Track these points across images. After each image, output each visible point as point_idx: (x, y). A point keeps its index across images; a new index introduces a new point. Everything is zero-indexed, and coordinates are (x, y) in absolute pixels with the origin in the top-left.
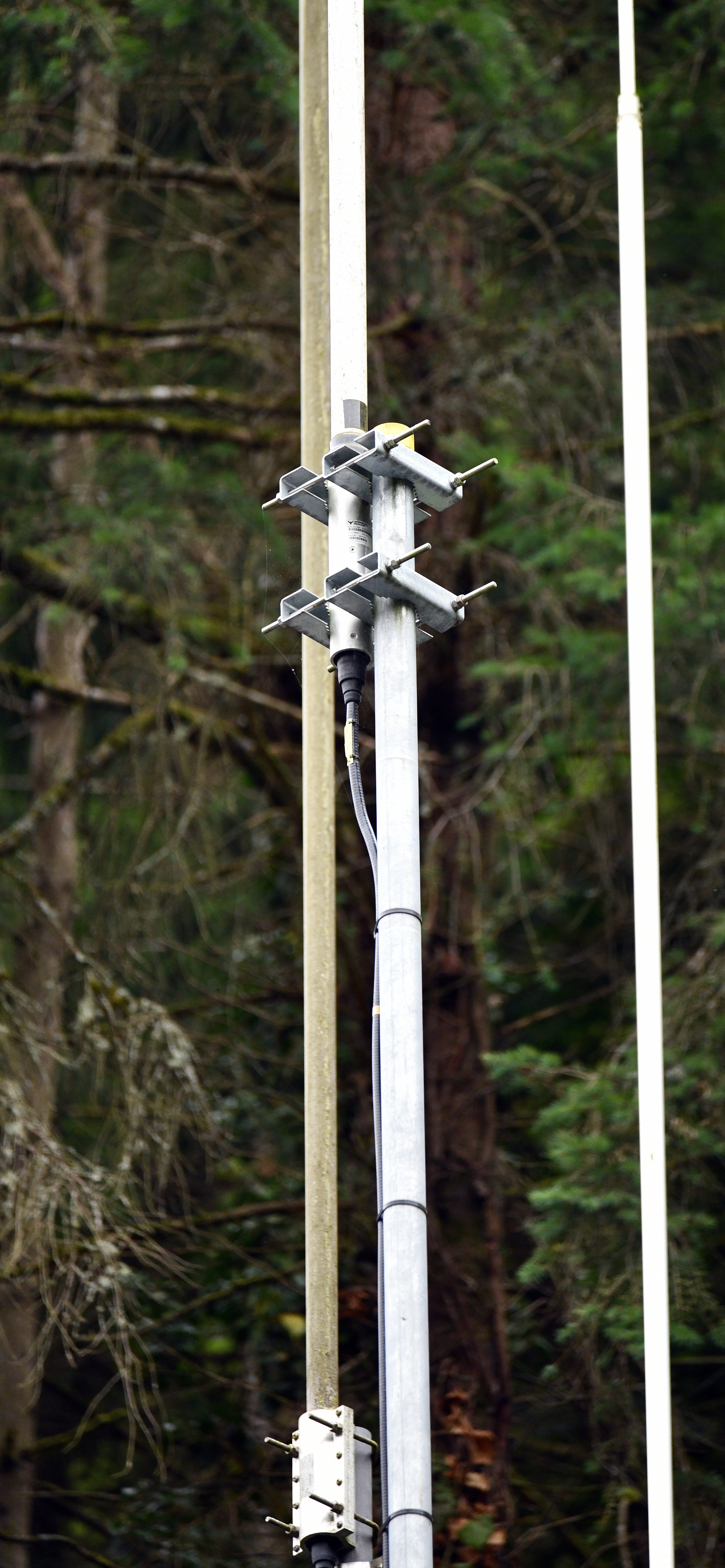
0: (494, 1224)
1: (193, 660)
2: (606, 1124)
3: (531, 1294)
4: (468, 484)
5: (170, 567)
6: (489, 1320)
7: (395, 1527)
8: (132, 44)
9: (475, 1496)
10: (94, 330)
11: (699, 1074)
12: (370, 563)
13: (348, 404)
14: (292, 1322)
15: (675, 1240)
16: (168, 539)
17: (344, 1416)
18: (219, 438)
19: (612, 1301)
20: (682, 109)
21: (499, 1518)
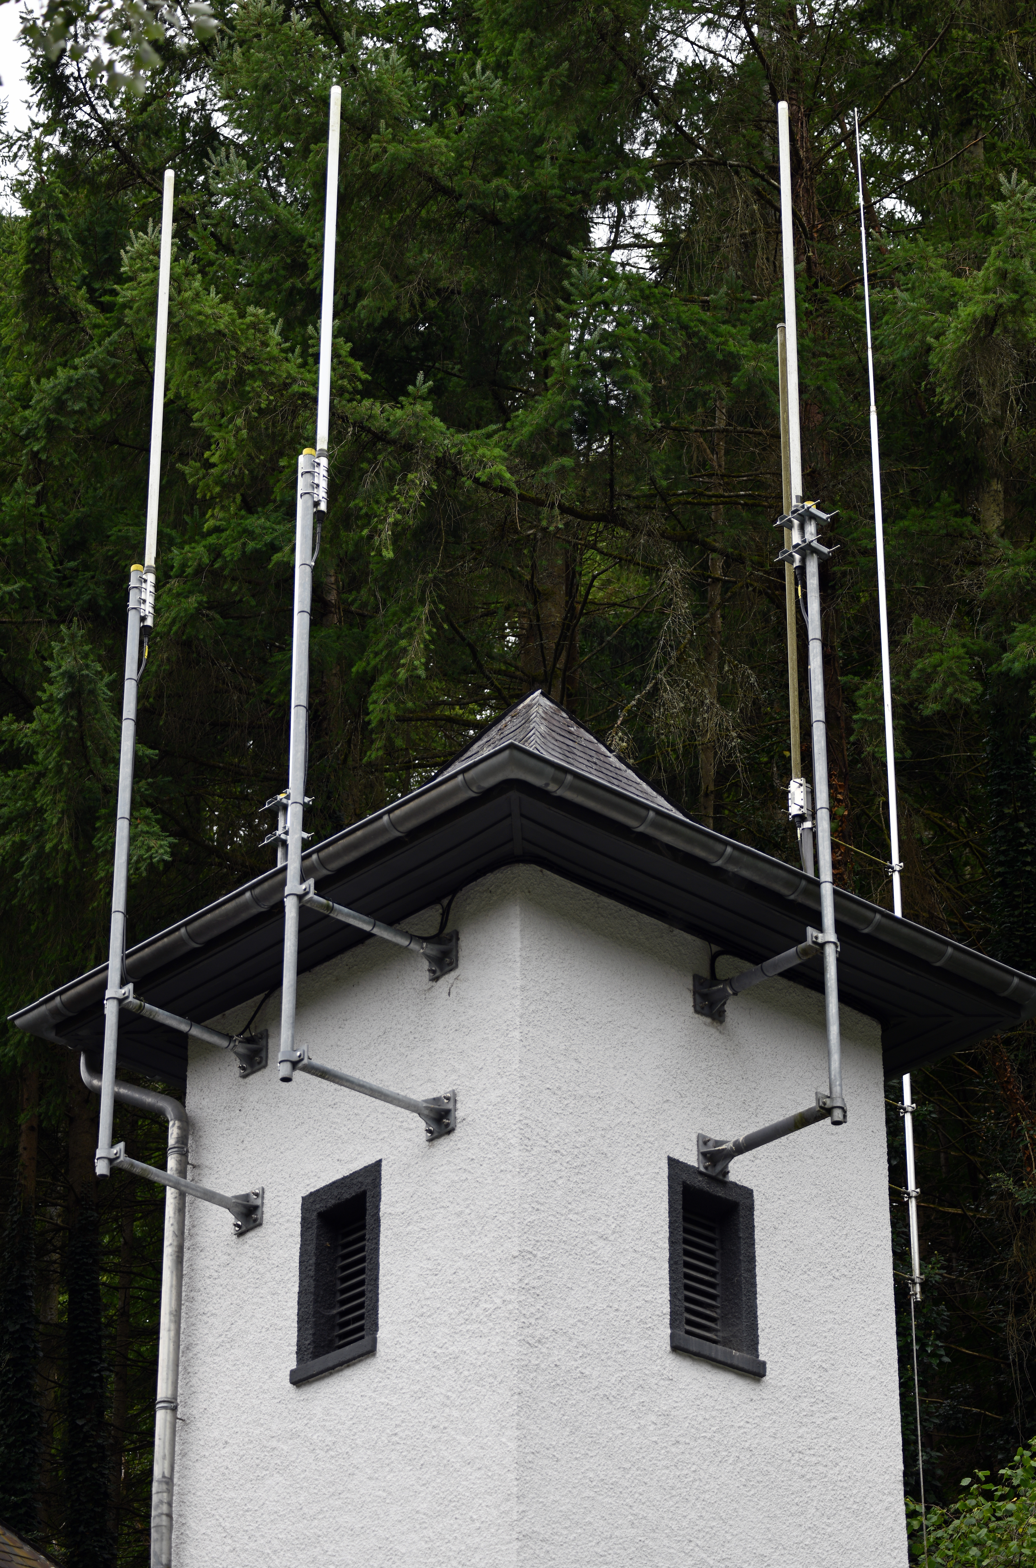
0: (843, 724)
1: (754, 568)
2: (874, 696)
3: (853, 744)
4: (831, 518)
5: (746, 542)
6: (842, 751)
7: (819, 813)
8: (731, 395)
9: (839, 801)
10: (723, 476)
11: (899, 681)
12: (804, 541)
13: (797, 497)
14: (787, 753)
15: (894, 728)
16: (746, 534)
17: (802, 781)
18: (759, 505)
19: (876, 746)
20: (887, 408)
21: (846, 807)
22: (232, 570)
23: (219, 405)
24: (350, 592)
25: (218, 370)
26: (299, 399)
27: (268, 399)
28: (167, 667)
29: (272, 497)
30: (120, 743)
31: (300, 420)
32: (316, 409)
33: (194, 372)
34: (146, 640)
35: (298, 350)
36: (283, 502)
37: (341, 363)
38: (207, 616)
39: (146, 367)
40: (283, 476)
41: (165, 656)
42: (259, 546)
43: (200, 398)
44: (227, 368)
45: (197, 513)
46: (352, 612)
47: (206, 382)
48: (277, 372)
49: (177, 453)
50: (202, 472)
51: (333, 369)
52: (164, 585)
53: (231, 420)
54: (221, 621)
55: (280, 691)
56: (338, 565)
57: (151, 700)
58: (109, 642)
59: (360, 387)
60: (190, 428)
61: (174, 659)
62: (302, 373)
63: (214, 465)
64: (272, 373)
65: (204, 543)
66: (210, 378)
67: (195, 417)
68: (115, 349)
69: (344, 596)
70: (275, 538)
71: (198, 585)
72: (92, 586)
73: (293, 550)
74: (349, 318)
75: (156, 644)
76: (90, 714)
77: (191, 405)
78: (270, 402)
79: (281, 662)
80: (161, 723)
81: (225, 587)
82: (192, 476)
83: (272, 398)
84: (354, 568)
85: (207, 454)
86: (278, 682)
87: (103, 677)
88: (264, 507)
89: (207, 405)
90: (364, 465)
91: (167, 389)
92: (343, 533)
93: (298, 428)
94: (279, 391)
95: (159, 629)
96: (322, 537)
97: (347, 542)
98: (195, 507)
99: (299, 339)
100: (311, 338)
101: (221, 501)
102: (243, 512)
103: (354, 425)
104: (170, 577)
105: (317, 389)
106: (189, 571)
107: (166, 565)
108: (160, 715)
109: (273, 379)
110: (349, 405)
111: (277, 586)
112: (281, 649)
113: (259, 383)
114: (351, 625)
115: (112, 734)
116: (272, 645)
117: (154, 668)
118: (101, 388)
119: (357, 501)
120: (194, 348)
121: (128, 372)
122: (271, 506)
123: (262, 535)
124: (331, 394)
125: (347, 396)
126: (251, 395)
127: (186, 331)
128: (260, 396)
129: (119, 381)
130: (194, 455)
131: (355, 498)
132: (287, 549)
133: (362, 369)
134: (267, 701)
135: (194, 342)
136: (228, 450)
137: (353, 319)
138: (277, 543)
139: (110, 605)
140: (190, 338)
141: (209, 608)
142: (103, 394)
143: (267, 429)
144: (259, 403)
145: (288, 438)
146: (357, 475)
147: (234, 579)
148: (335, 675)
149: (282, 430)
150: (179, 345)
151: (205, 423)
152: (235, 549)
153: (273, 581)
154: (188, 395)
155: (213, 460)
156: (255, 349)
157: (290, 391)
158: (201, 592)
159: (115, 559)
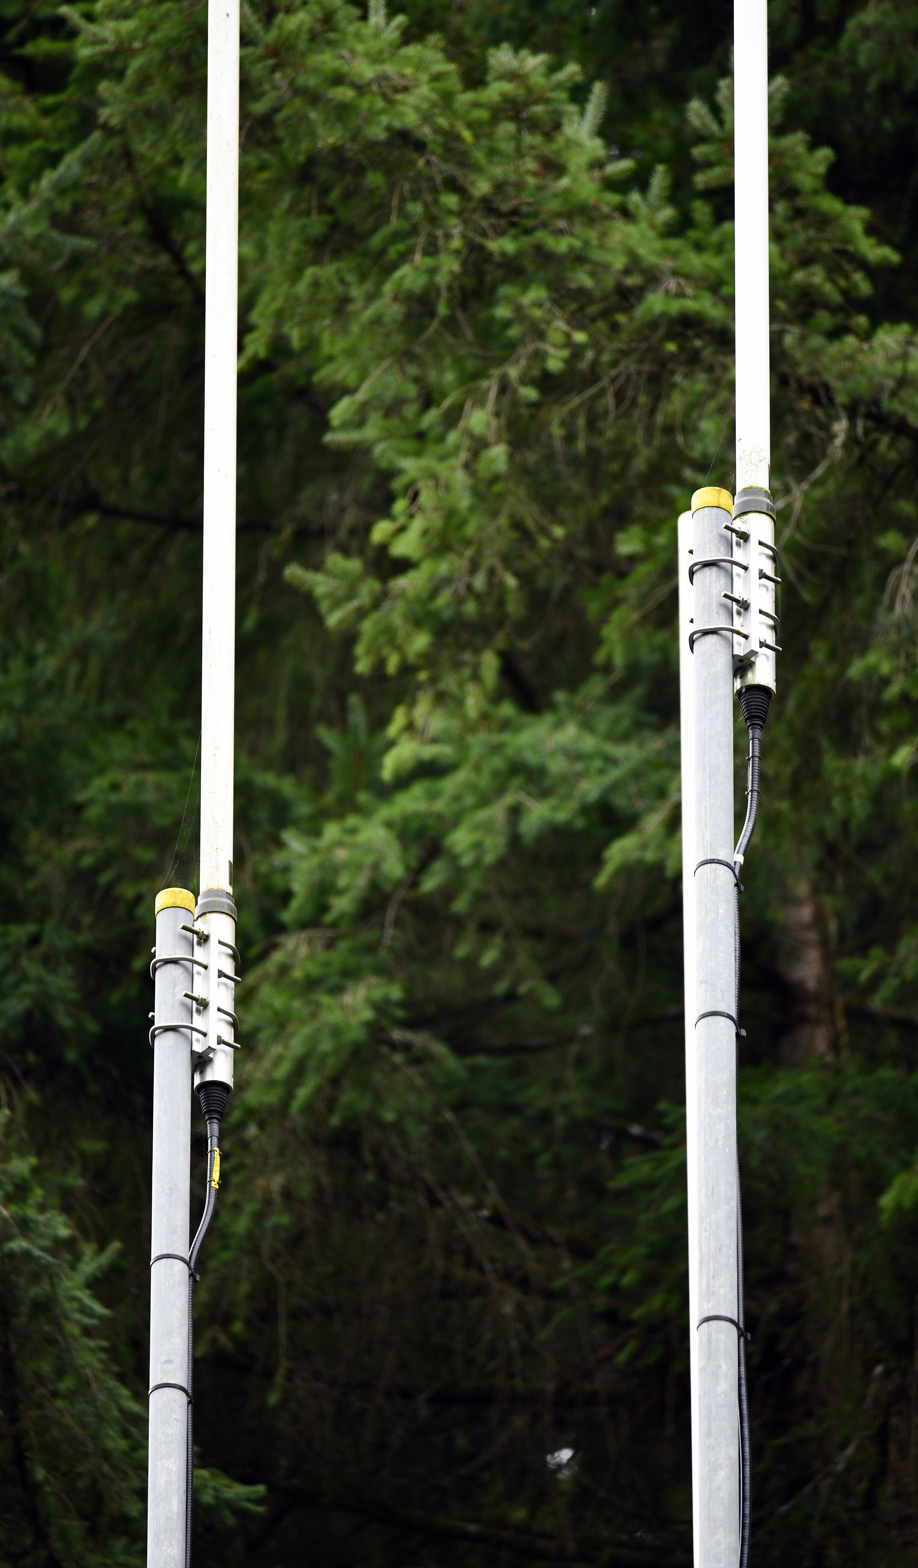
22: (480, 897)
23: (413, 370)
24: (863, 951)
25: (405, 257)
26: (670, 336)
27: (568, 343)
28: (284, 1219)
29: (599, 657)
30: (142, 1468)
31: (676, 404)
32: (729, 367)
33: (327, 271)
34: (213, 1129)
35: (659, 179)
36: (634, 672)
37: (798, 213)
38: (406, 1047)
39: (178, 258)
40: (630, 589)
41: (277, 1182)
42: (562, 816)
43: (351, 353)
44: (432, 250)
45: (358, 717)
46: (870, 1018)
47: (371, 298)
48: (597, 255)
49: (288, 531)
50: (369, 587)
51: (776, 235)
52: (263, 956)
53: (453, 418)
54: (451, 1062)
55: (650, 1281)
56: (820, 866)
57: (238, 1327)
58: (94, 1146)
59: (864, 286)
60: (324, 450)
61: (305, 1191)
62: (675, 255)
63: (404, 565)
64: (579, 258)
65: (386, 812)
66: (379, 285)
67: (339, 412)
68: (77, 208)
69: (845, 964)
70: (614, 787)
71: (371, 949)
72: (33, 968)
73: (674, 823)
74: (820, 70)
75: (245, 1145)
76: (41, 1380)
77: (324, 375)
78: (577, 352)
79: (650, 1186)
80: (273, 1399)
81: (461, 951)
82: (337, 603)
83: (580, 337)
84: (874, 874)
85: (381, 531)
86: (641, 1250)
87: (77, 1258)
88: (573, 686)
89: (375, 374)
90: (890, 541)
91: (244, 328)
92: (831, 763)
93: (669, 430)
94: (606, 313)
95: (252, 1097)
96: (763, 778)
97: (845, 791)
98: (355, 701)
99: (666, 144)
100: (702, 139)
101: (434, 680)
102: (507, 709)
103: (852, 411)
104: (281, 928)
105: (729, 302)
106: (342, 905)
107: (267, 890)
108: (269, 1374)
109: (583, 279)
110: (834, 348)
111: (628, 941)
112: (647, 1145)
113: (536, 293)
114: (873, 1060)
115: (116, 1443)
116: (621, 1135)
117: (241, 1225)
118: (36, 332)
119: (872, 658)
120: (325, 191)
121: (121, 278)
122: (596, 686)
123: (571, 779)
124: (774, 315)
125: (824, 319)
126: (514, 332)
127: (296, 140)
128: (541, 335)
129: (93, 308)
130: (342, 533)
131: (864, 649)
132: (653, 822)
133: (870, 230)
134: (610, 1317)
135: (323, 174)
136: (450, 513)
137: (834, 70)
138: (620, 801)
139: (93, 1026)
140: (312, 161)
141: (410, 1025)
142: (43, 352)
143: (570, 438)
144: (539, 356)
145: (639, 464)
146: (869, 571)
147: (487, 927)
148: (827, 1221)
149: (618, 440)
150: (277, 185)
151: (370, 432)
152: (487, 827)
153: (613, 927)
154: (312, 344)
155: (403, 547)
156: (520, 186)
157: (640, 312)
158: (384, 972)
159: (104, 878)
